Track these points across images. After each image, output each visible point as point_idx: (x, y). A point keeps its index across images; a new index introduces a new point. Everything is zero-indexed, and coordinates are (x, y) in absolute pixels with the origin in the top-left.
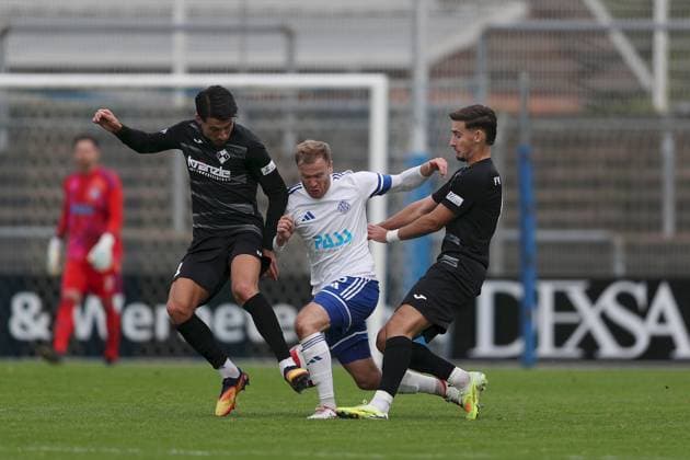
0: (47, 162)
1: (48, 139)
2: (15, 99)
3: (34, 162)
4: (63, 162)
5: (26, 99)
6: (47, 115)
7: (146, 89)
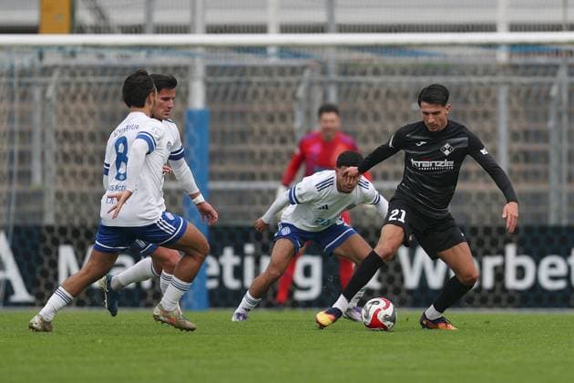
0: (376, 117)
1: (377, 95)
2: (346, 56)
3: (364, 118)
4: (392, 117)
5: (356, 55)
6: (376, 72)
7: (471, 45)
